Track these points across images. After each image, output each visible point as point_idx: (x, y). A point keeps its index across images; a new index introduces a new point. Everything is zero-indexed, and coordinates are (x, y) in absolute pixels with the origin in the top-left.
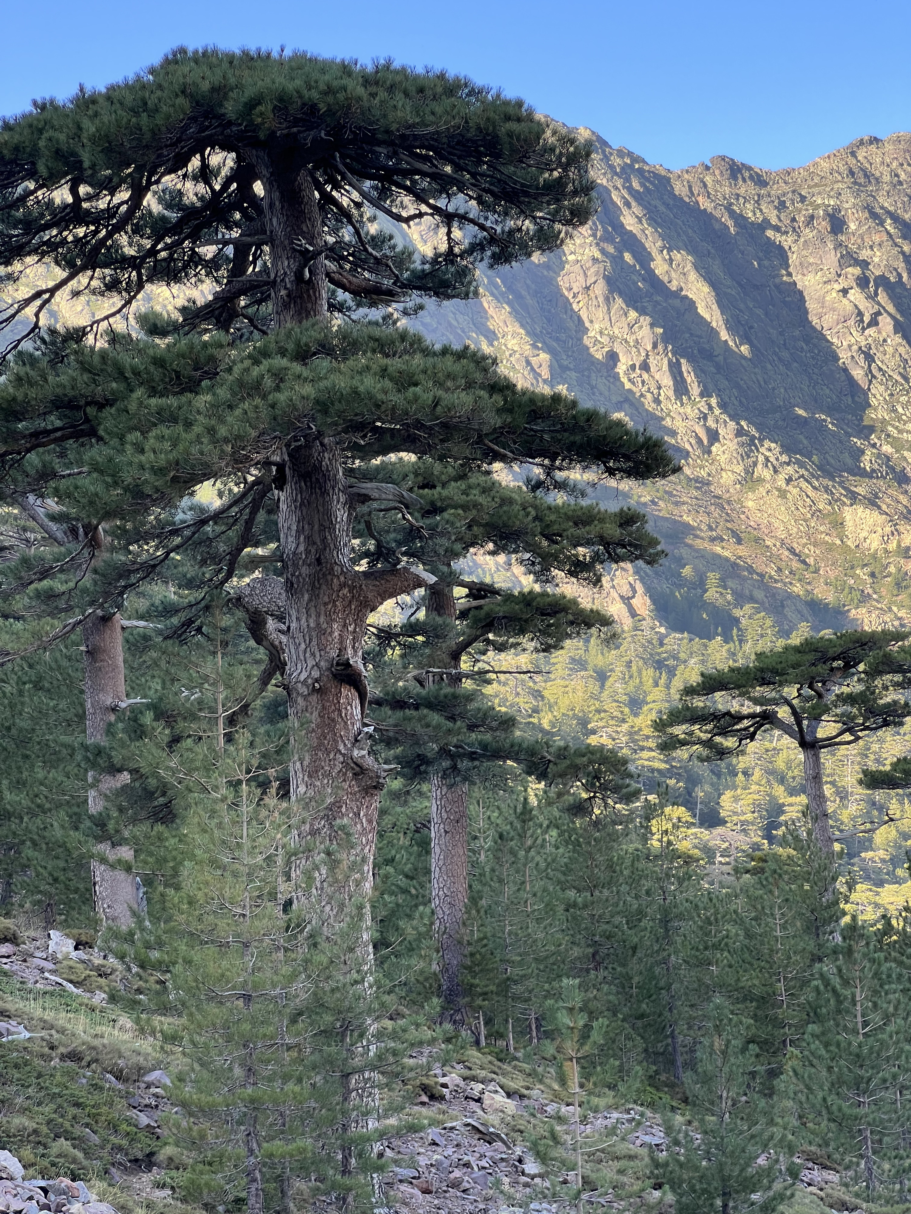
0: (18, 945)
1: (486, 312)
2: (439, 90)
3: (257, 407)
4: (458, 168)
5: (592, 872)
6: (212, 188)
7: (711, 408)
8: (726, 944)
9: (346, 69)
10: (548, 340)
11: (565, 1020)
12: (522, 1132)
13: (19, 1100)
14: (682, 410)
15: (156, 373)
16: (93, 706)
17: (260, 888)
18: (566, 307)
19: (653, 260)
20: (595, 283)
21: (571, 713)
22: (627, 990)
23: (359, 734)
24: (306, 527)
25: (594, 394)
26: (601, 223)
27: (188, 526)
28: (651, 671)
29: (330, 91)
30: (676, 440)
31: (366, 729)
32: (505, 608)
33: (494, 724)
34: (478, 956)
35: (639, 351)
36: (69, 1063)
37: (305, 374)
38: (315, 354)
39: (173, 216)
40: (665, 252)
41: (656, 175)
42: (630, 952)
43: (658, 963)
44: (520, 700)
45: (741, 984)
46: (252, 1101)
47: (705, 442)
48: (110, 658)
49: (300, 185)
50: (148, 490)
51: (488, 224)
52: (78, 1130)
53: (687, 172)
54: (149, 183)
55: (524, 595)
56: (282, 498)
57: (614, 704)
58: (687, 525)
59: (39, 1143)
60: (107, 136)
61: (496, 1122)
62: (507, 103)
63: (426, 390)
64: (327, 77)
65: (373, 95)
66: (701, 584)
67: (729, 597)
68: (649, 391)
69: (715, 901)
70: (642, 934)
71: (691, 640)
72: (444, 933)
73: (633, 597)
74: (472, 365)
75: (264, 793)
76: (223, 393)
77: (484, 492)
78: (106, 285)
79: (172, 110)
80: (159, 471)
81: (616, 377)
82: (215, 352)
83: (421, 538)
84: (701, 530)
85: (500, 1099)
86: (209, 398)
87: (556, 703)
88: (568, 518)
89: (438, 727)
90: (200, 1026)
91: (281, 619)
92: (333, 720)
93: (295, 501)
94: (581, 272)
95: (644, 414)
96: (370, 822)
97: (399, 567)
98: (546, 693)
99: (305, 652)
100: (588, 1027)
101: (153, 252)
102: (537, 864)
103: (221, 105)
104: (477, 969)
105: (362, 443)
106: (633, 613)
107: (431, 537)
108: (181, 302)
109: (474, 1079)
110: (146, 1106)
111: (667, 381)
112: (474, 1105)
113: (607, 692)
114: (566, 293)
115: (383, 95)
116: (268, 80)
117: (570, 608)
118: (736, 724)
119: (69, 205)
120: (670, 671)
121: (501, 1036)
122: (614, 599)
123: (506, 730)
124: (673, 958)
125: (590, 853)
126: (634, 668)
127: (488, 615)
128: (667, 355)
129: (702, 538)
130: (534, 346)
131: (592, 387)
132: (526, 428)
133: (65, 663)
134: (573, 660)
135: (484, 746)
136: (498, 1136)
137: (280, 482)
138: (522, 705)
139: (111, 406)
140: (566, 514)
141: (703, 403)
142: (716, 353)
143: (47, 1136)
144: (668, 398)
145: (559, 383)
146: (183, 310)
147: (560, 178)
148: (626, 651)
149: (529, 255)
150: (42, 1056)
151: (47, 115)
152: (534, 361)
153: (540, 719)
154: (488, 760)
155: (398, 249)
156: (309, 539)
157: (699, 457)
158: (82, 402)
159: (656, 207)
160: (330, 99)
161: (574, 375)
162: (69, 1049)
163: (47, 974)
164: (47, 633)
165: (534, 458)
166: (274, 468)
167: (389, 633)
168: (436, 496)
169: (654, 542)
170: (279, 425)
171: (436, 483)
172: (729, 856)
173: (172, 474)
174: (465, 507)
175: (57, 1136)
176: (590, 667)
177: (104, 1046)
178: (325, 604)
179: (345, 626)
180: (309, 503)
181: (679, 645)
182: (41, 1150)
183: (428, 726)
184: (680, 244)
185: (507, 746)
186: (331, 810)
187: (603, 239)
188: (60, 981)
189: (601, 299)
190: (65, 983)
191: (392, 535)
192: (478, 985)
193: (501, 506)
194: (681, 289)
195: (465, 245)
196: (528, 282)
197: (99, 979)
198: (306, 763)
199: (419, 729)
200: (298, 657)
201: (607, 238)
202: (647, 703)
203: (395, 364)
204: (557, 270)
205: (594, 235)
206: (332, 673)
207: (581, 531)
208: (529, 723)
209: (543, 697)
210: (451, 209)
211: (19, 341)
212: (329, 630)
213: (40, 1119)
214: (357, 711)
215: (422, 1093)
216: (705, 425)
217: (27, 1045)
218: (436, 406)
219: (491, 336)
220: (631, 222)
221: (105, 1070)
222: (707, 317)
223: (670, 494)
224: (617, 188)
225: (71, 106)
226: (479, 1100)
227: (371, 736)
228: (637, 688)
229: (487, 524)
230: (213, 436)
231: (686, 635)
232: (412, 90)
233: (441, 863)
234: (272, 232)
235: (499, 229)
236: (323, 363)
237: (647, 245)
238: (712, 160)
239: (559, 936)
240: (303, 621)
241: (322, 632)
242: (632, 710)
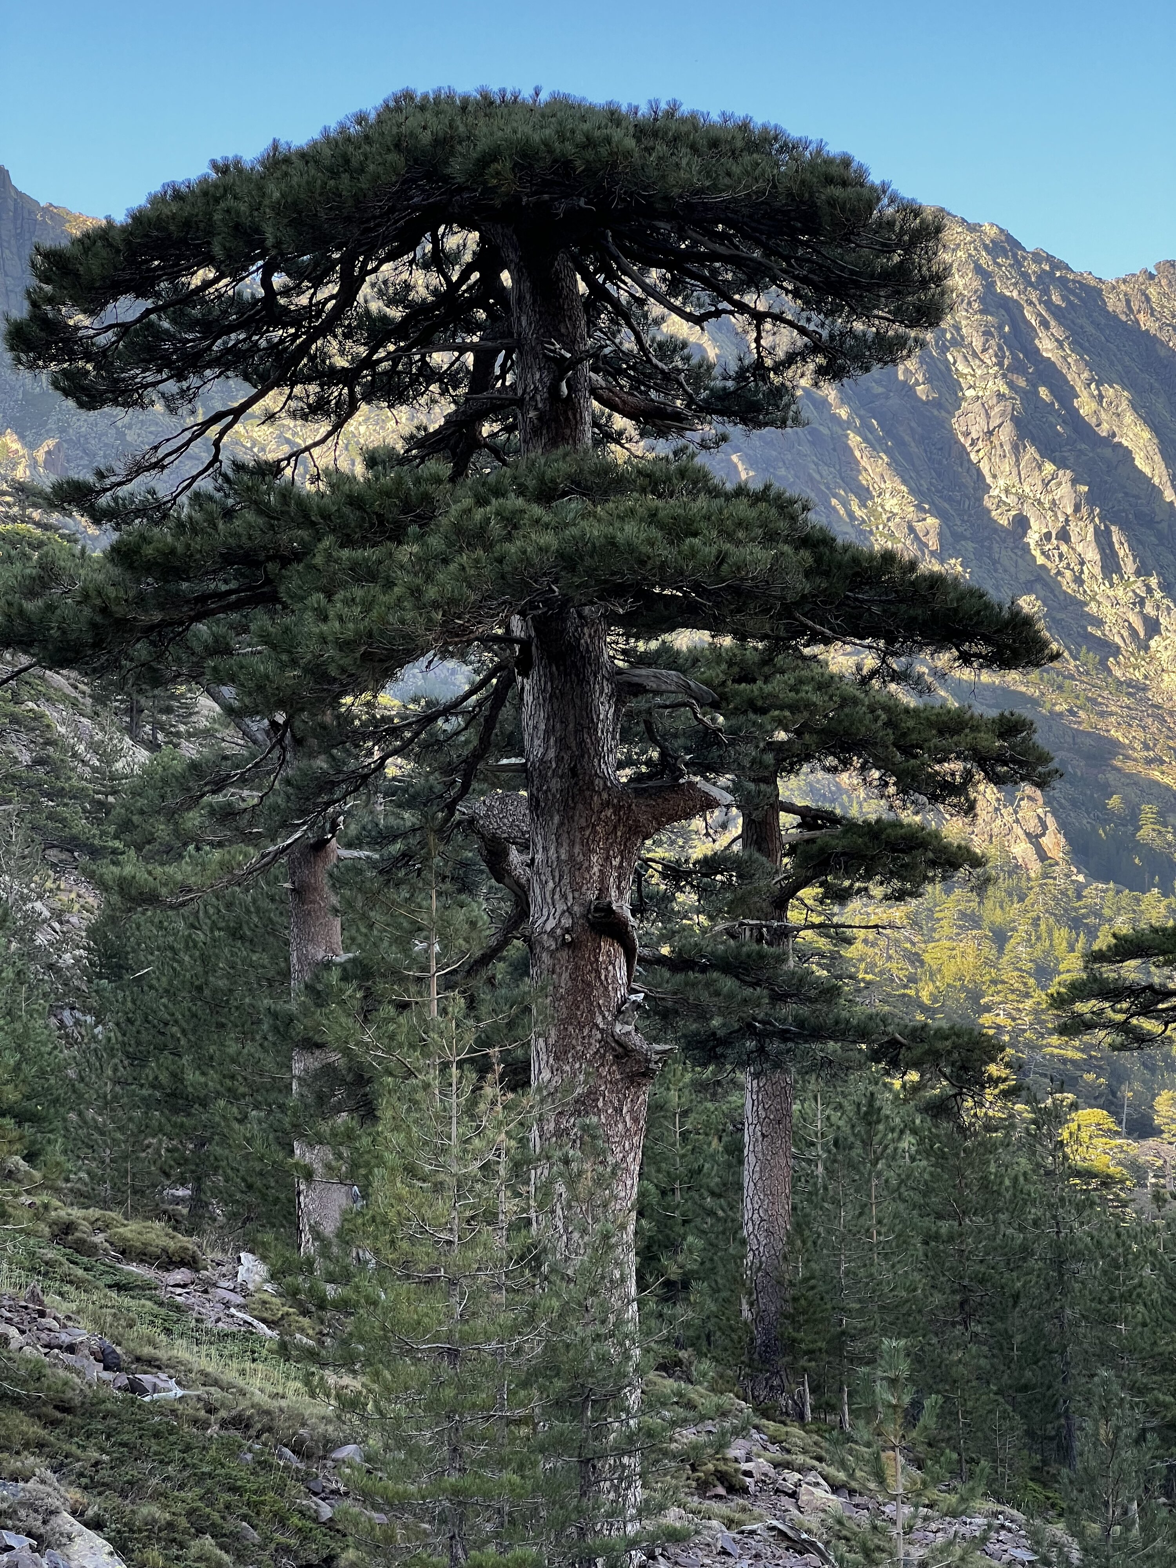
0: (197, 1271)
1: (858, 463)
2: (739, 144)
3: (477, 561)
4: (769, 252)
5: (961, 1193)
6: (448, 279)
7: (1149, 590)
8: (1139, 1296)
9: (613, 116)
10: (937, 500)
11: (884, 1394)
12: (847, 1539)
13: (154, 1481)
14: (1111, 593)
15: (352, 515)
16: (299, 959)
17: (473, 1207)
18: (961, 457)
19: (1077, 396)
20: (999, 426)
21: (958, 983)
22: (1006, 1352)
23: (624, 1003)
24: (558, 726)
25: (996, 571)
26: (1010, 348)
27: (410, 724)
28: (1064, 932)
29: (590, 142)
30: (1103, 631)
31: (633, 997)
32: (845, 842)
33: (813, 993)
34: (803, 1302)
35: (1056, 515)
36: (233, 1432)
37: (546, 519)
38: (564, 494)
39: (396, 313)
40: (1093, 386)
41: (1084, 286)
42: (1010, 1302)
43: (1049, 1318)
44: (893, 965)
45: (1157, 1350)
46: (456, 1492)
47: (1142, 634)
48: (322, 898)
49: (557, 273)
50: (333, 672)
51: (811, 327)
52: (232, 1524)
53: (1125, 281)
54: (365, 273)
55: (870, 824)
56: (527, 687)
57: (1015, 973)
58: (1115, 743)
59: (174, 1540)
60: (295, 203)
61: (814, 1525)
62: (829, 162)
63: (711, 543)
64: (586, 127)
65: (649, 150)
66: (1132, 819)
67: (1170, 837)
68: (1068, 567)
69: (1124, 1237)
70: (1028, 1278)
71: (1118, 892)
72: (759, 1269)
73: (1043, 834)
74: (774, 511)
75: (482, 1078)
76: (435, 542)
77: (819, 689)
78: (309, 406)
79: (381, 169)
80: (344, 646)
81: (1026, 548)
82: (431, 488)
83: (720, 743)
84: (1134, 749)
85: (822, 1494)
86: (415, 549)
87: (940, 970)
88: (930, 724)
89: (731, 996)
90: (388, 1390)
91: (524, 847)
92: (589, 984)
93: (544, 691)
94: (983, 412)
95: (1062, 598)
96: (636, 1120)
97: (681, 781)
98: (926, 957)
99: (553, 892)
100: (917, 1404)
101: (368, 363)
102: (887, 1181)
103: (446, 163)
104: (801, 1318)
105: (621, 611)
106: (1042, 856)
107: (732, 743)
108: (407, 429)
109: (788, 1465)
110: (333, 1492)
111: (1092, 554)
112: (786, 1502)
113: (1006, 958)
114: (962, 440)
115: (661, 148)
116: (508, 130)
117: (930, 843)
118: (1162, 1001)
119: (259, 300)
120: (1090, 932)
121: (831, 1408)
122: (1017, 837)
123: (829, 1002)
124: (1068, 1311)
125: (959, 1169)
126: (1043, 927)
127: (822, 850)
128: (1092, 521)
129: (1135, 760)
130: (919, 508)
131: (995, 562)
132: (848, 597)
133: (266, 904)
134: (963, 915)
135: (800, 1023)
136: (813, 1544)
137: (525, 666)
138: (895, 972)
139: (299, 561)
140: (928, 719)
141: (1139, 584)
142: (1157, 519)
143: (185, 1532)
144: (1093, 576)
145: (951, 557)
146: (410, 439)
147: (902, 262)
148: (1033, 905)
149: (867, 369)
150: (195, 1422)
151: (229, 179)
152: (919, 526)
153: (917, 991)
154: (806, 1042)
155: (694, 361)
156: (562, 744)
157: (1132, 654)
158: (262, 556)
159: (1082, 327)
160: (590, 154)
161: (970, 545)
162: (234, 1413)
163: (233, 1310)
164: (239, 864)
165: (862, 638)
166: (517, 647)
167: (678, 871)
168: (756, 693)
169: (1044, 759)
170: (510, 586)
171: (756, 675)
172: (1164, 1177)
173: (363, 649)
174: (794, 708)
175: (200, 1531)
176: (985, 924)
177: (281, 1410)
178: (582, 829)
179: (607, 859)
180: (562, 694)
181: (1102, 898)
182: (174, 1551)
183: (717, 994)
184: (1113, 376)
185: (830, 1021)
186: (584, 1103)
187: (1012, 369)
188: (250, 1319)
189: (1007, 448)
190: (255, 1322)
191: (681, 741)
192: (802, 1341)
193: (841, 706)
194: (1114, 435)
195: (781, 354)
196: (913, 424)
197: (301, 1318)
198: (551, 1041)
199: (705, 996)
200: (544, 899)
201: (1017, 368)
202: (1060, 973)
203: (667, 507)
204: (950, 408)
205: (1000, 364)
206: (588, 920)
207: (948, 741)
208: (904, 995)
209: (922, 963)
210: (761, 307)
211: (194, 478)
212: (586, 864)
213: (179, 1507)
214: (622, 974)
215: (717, 1483)
216: (1141, 612)
217: (177, 1405)
218: (721, 563)
219: (864, 495)
220: (1050, 347)
221: (279, 1441)
222: (1147, 470)
223: (1093, 701)
224: (1031, 303)
225: (261, 169)
226: (793, 1495)
227: (637, 1006)
228: (1047, 953)
229: (823, 731)
230: (418, 599)
231: (1111, 885)
232: (703, 143)
233: (756, 1176)
234: (519, 334)
235: (825, 333)
236: (573, 505)
237: (1069, 378)
238: (1157, 266)
239: (917, 1276)
240: (552, 851)
241: (576, 867)
242: (1039, 982)
